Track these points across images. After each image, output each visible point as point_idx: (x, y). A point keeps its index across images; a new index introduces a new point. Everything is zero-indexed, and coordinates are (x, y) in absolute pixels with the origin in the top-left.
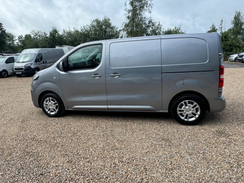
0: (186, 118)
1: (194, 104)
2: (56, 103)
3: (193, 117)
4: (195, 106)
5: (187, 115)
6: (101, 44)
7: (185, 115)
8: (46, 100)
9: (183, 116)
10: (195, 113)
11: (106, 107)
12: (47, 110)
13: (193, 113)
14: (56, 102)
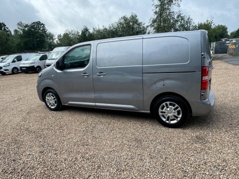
0: (168, 120)
1: (176, 107)
2: (55, 99)
3: (174, 120)
4: (177, 108)
5: (169, 117)
6: (90, 45)
7: (166, 117)
8: (47, 95)
9: (165, 118)
10: (176, 115)
11: (94, 104)
12: (48, 104)
13: (175, 116)
14: (55, 97)
